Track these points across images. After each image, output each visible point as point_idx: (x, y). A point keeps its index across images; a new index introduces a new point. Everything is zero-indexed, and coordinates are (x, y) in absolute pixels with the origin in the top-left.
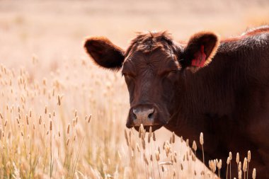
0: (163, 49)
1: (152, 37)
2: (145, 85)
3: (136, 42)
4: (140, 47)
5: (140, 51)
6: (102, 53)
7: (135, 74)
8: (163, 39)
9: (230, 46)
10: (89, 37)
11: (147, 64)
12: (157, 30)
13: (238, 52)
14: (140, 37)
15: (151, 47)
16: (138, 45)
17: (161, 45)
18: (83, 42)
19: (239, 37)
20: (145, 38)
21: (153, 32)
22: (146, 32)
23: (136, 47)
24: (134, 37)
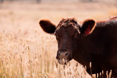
0: (73, 25)
1: (68, 20)
2: (65, 40)
3: (61, 22)
4: (63, 24)
5: (63, 26)
6: (47, 26)
7: (60, 36)
8: (73, 21)
9: (102, 24)
10: (41, 19)
11: (66, 31)
12: (71, 17)
13: (106, 27)
14: (63, 20)
15: (68, 24)
16: (62, 23)
17: (72, 24)
18: (39, 22)
19: (106, 20)
20: (65, 21)
21: (69, 18)
22: (66, 18)
23: (61, 24)
24: (61, 20)
